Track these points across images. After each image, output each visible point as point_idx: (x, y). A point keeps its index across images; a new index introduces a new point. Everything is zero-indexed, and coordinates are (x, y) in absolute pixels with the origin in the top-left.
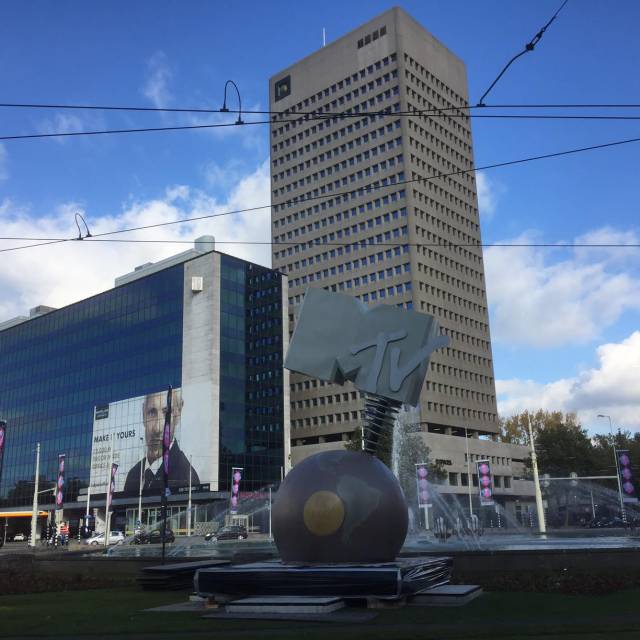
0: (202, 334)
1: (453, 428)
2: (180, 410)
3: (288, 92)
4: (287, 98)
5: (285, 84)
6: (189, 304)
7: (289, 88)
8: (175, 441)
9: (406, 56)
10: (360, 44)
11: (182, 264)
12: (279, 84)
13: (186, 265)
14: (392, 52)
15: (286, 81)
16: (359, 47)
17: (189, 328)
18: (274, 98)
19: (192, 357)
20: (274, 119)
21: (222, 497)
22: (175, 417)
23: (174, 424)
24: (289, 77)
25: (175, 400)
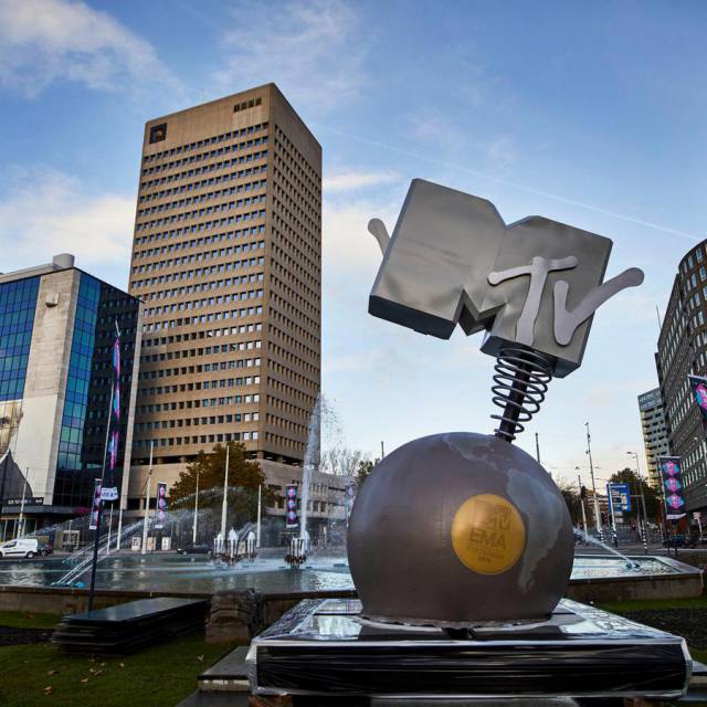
0: (52, 348)
1: (285, 457)
2: (18, 422)
3: (163, 138)
4: (161, 143)
5: (161, 129)
6: (41, 317)
7: (164, 133)
8: (10, 453)
9: (276, 127)
10: (236, 109)
11: (39, 276)
12: (154, 130)
13: (42, 278)
14: (265, 121)
15: (163, 128)
16: (235, 111)
17: (38, 341)
18: (148, 141)
19: (39, 369)
20: (145, 159)
21: (55, 511)
22: (11, 428)
23: (10, 435)
24: (165, 125)
25: (14, 412)
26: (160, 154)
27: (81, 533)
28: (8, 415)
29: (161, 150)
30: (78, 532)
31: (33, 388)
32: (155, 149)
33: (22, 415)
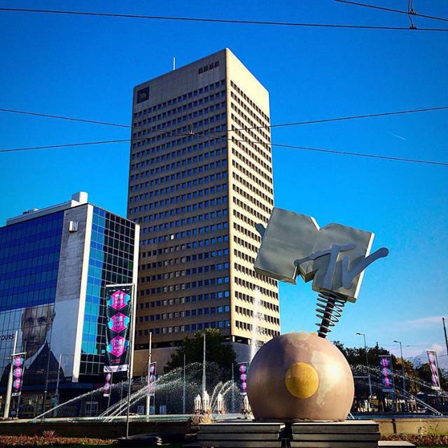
0: (74, 264)
2: (52, 320)
3: (147, 98)
4: (145, 102)
8: (47, 344)
9: (232, 82)
10: (200, 71)
11: (63, 211)
13: (66, 212)
14: (222, 79)
16: (199, 73)
17: (65, 258)
18: (136, 101)
19: (66, 280)
20: (135, 115)
21: (80, 387)
22: (48, 325)
23: (47, 330)
24: (148, 88)
25: (49, 312)
26: (145, 111)
27: (99, 403)
28: (45, 315)
29: (146, 108)
30: (97, 403)
31: (62, 294)
32: (141, 107)
33: (54, 315)
